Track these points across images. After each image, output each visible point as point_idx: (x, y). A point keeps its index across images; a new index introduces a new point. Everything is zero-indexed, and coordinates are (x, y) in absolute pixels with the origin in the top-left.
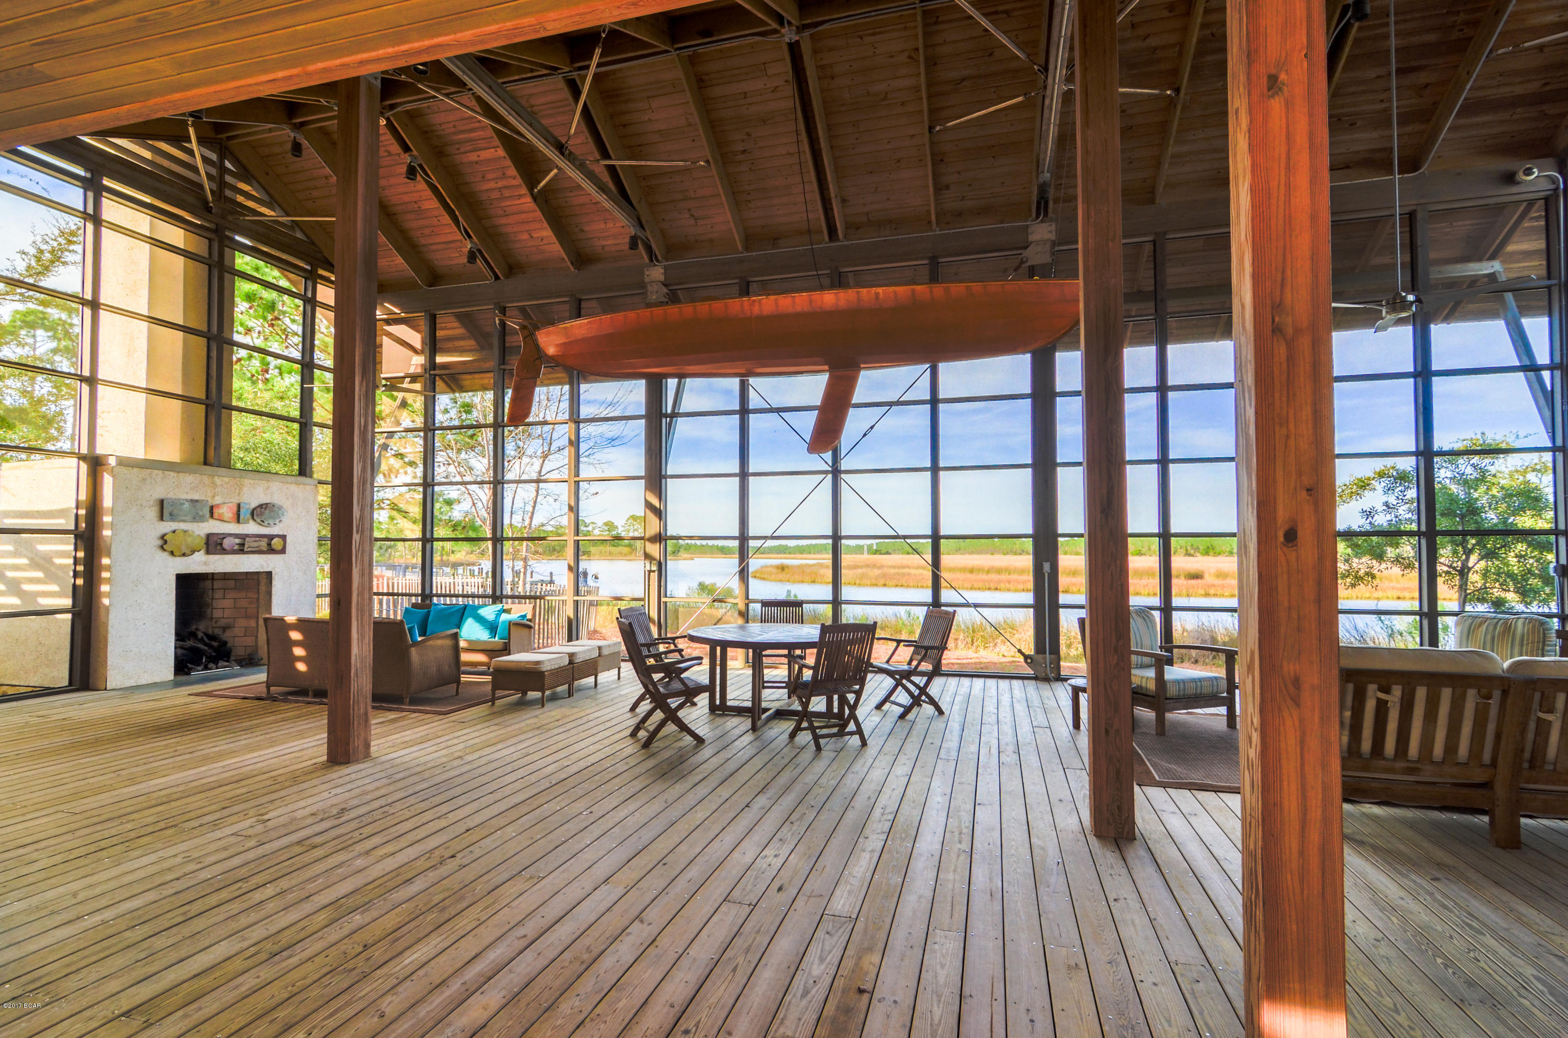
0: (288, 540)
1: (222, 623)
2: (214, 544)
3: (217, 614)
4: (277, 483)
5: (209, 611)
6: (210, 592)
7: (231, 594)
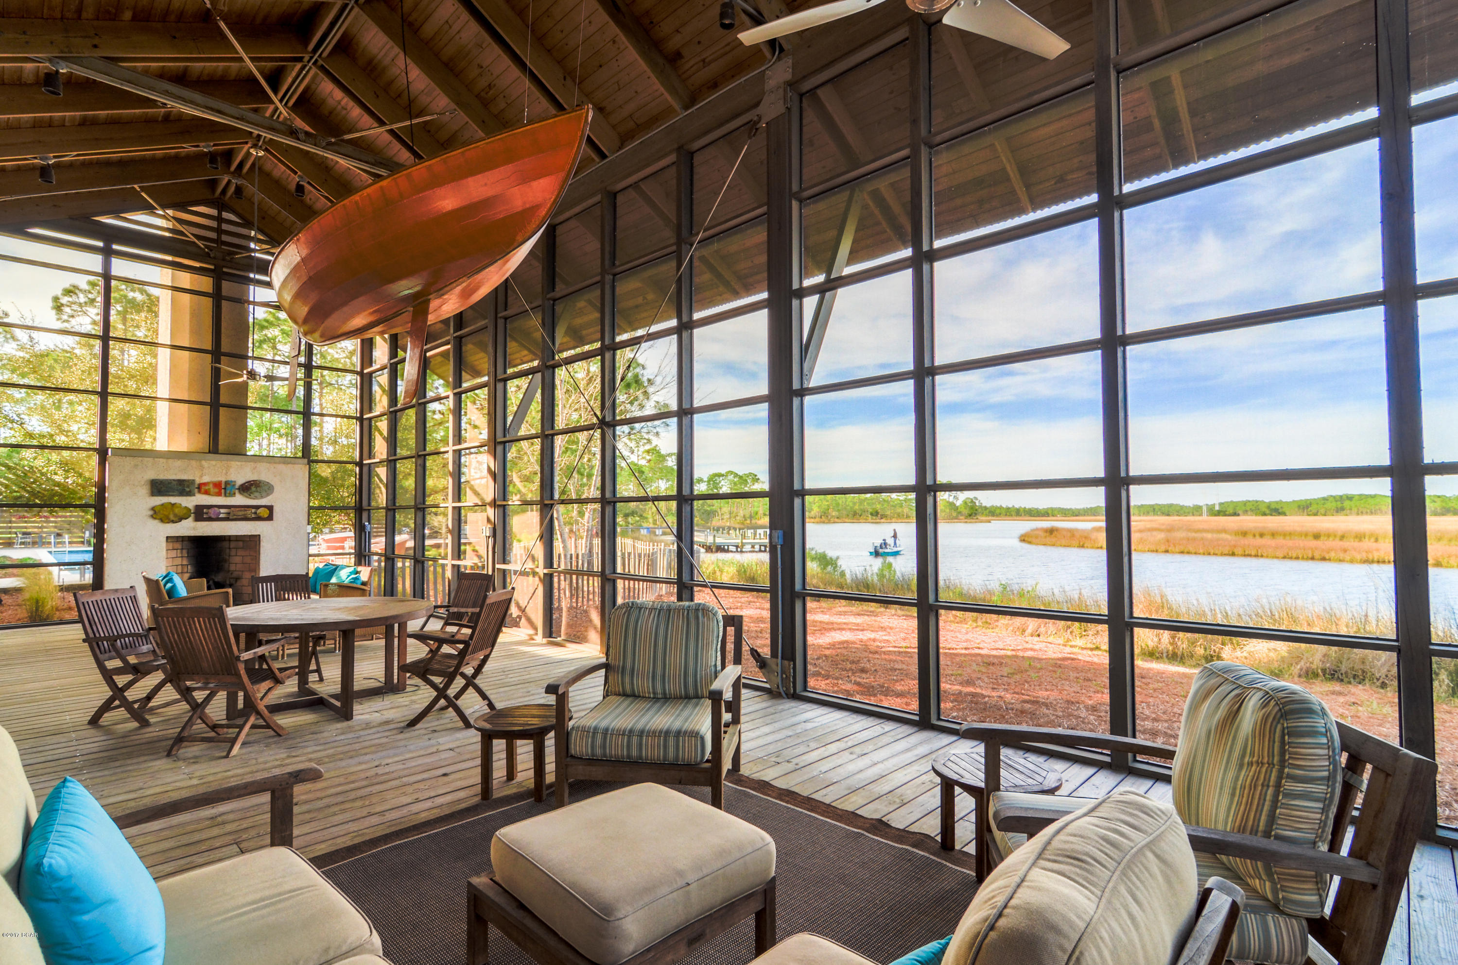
0: (276, 510)
1: (235, 574)
2: (201, 514)
3: (232, 568)
4: (265, 464)
5: (226, 565)
6: (228, 550)
7: (240, 552)
